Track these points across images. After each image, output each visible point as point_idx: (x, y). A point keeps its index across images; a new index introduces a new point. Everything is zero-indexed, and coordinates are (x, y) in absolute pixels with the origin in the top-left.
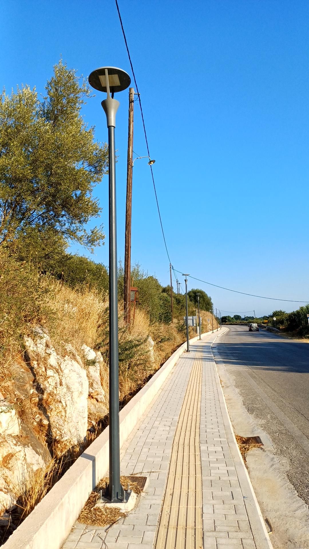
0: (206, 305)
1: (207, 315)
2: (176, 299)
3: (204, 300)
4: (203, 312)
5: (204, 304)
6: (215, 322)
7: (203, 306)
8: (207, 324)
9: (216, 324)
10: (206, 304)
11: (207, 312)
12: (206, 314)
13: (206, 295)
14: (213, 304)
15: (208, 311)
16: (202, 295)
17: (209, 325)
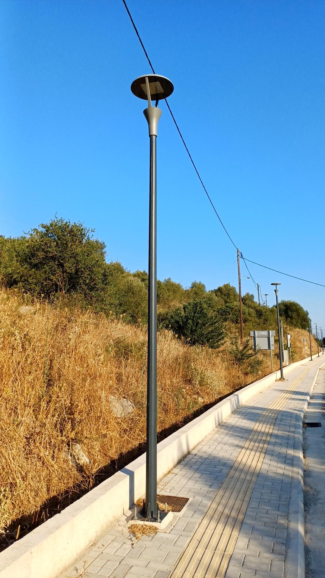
0: (302, 321)
1: (303, 335)
2: (257, 311)
3: (298, 315)
4: (297, 329)
5: (299, 321)
6: (314, 344)
7: (297, 322)
8: (303, 346)
9: (316, 347)
10: (301, 319)
11: (303, 330)
12: (302, 333)
13: (301, 309)
14: (311, 320)
15: (305, 330)
16: (296, 308)
17: (306, 348)
